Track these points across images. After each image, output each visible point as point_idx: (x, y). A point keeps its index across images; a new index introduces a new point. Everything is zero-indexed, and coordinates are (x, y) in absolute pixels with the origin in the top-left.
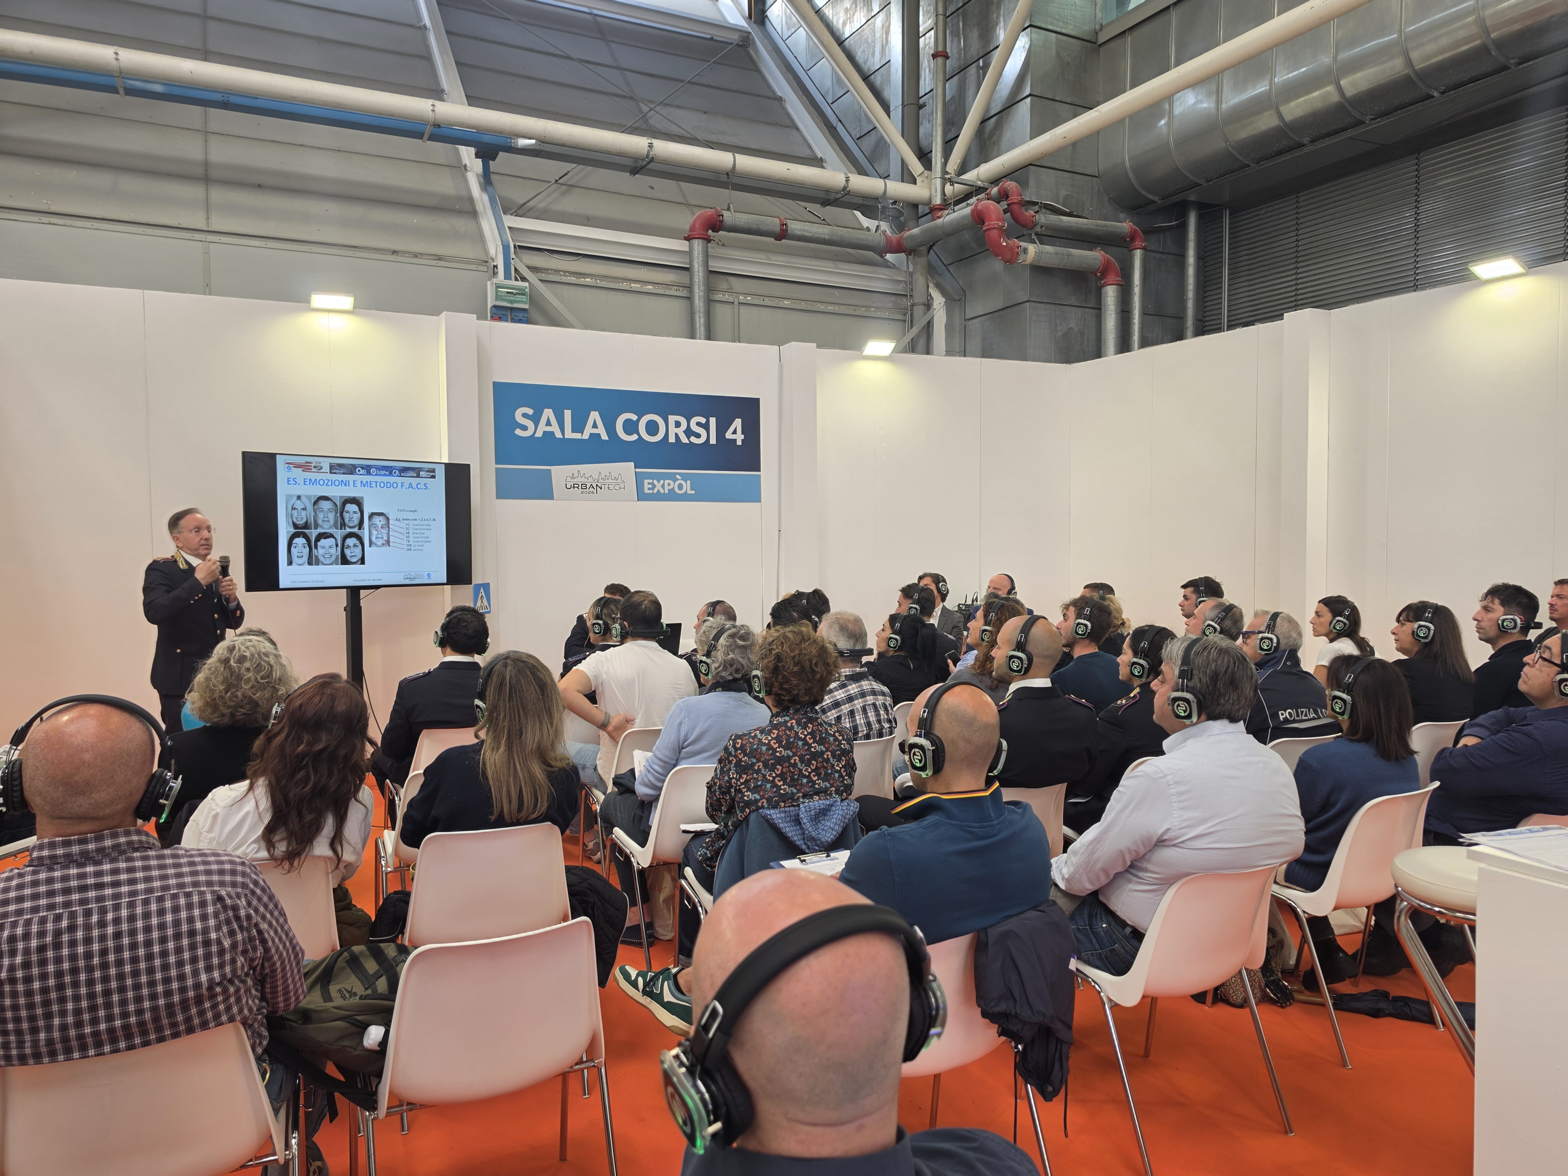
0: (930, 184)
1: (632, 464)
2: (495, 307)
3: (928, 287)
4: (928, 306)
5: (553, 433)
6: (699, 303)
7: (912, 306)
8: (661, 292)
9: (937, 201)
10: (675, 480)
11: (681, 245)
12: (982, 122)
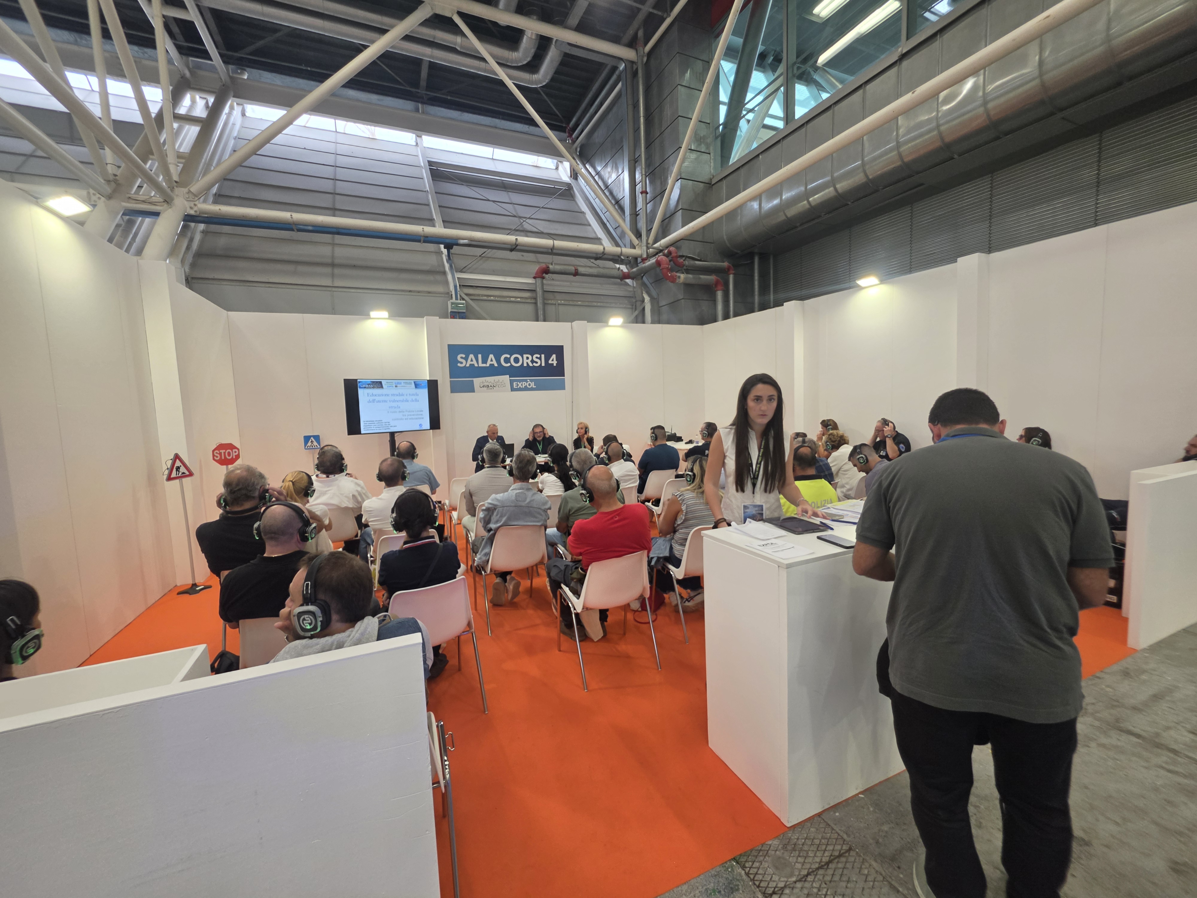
0: (641, 249)
1: (508, 376)
2: (451, 312)
3: (642, 293)
4: (643, 301)
5: (473, 365)
6: (540, 305)
7: (636, 301)
8: (524, 301)
9: (645, 256)
10: (527, 382)
11: (531, 281)
12: (662, 221)
